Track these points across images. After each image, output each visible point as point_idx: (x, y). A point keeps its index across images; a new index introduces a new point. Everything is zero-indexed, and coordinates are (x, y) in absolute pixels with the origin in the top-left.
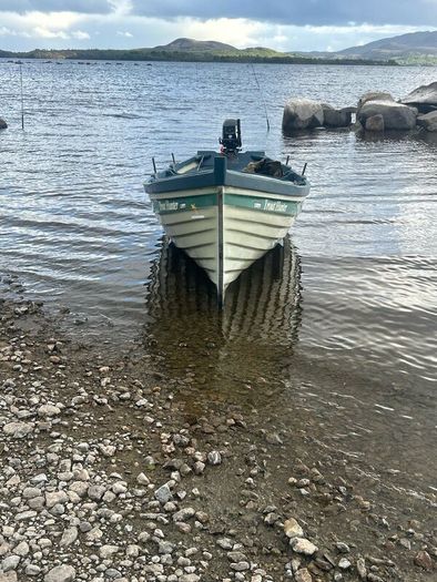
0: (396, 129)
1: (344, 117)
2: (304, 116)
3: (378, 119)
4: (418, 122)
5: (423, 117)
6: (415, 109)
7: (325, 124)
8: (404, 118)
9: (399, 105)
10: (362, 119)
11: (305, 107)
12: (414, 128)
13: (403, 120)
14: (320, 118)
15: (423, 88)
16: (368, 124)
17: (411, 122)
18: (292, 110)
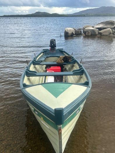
0: (94, 35)
1: (80, 32)
2: (70, 33)
3: (89, 33)
4: (99, 33)
5: (100, 32)
6: (98, 29)
7: (76, 34)
9: (93, 29)
10: (85, 32)
11: (70, 30)
12: (98, 35)
13: (95, 33)
14: (74, 33)
15: (99, 24)
16: (86, 34)
17: (97, 33)
18: (67, 31)
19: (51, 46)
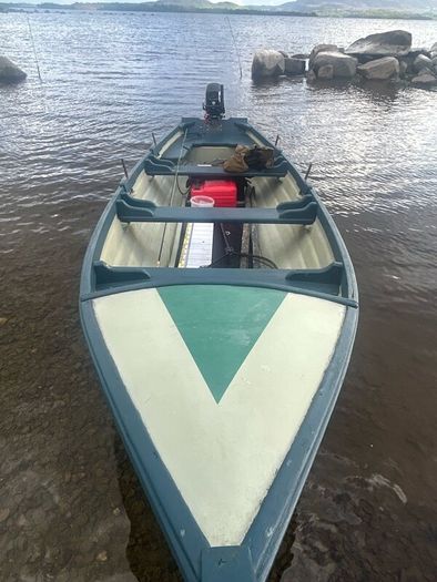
0: (342, 77)
1: (300, 66)
2: (270, 66)
3: (328, 69)
4: (358, 71)
5: (362, 67)
6: (355, 59)
7: (286, 72)
8: (348, 67)
9: (342, 56)
10: (315, 67)
11: (271, 57)
12: (356, 77)
13: (347, 70)
14: (282, 67)
15: (362, 40)
16: (320, 73)
17: (353, 71)
18: (260, 60)
19: (208, 108)
